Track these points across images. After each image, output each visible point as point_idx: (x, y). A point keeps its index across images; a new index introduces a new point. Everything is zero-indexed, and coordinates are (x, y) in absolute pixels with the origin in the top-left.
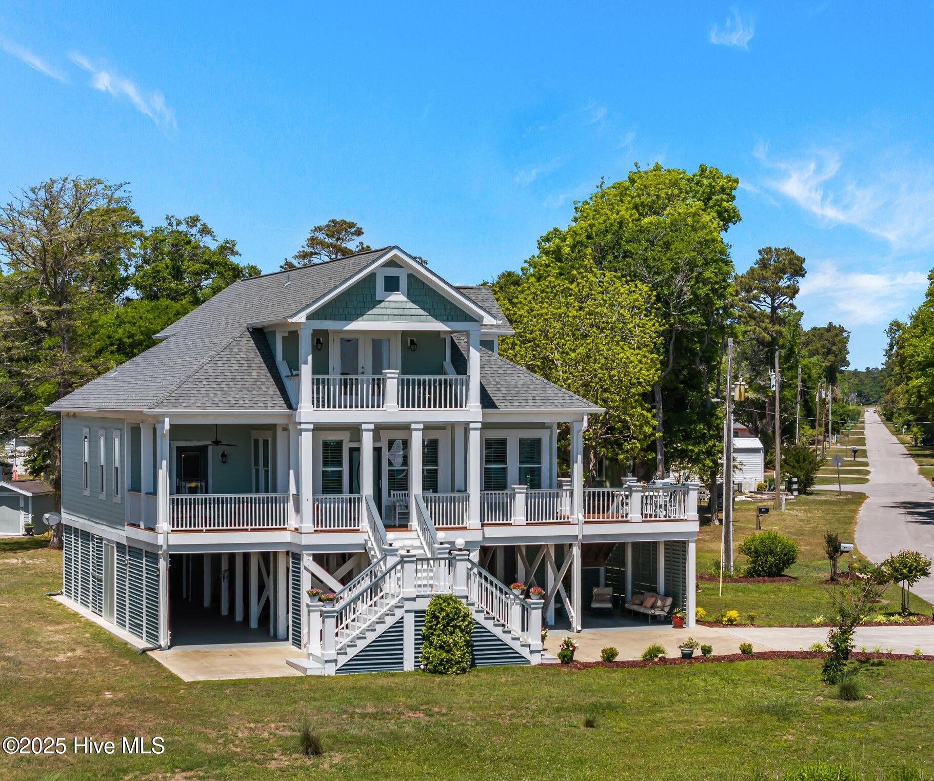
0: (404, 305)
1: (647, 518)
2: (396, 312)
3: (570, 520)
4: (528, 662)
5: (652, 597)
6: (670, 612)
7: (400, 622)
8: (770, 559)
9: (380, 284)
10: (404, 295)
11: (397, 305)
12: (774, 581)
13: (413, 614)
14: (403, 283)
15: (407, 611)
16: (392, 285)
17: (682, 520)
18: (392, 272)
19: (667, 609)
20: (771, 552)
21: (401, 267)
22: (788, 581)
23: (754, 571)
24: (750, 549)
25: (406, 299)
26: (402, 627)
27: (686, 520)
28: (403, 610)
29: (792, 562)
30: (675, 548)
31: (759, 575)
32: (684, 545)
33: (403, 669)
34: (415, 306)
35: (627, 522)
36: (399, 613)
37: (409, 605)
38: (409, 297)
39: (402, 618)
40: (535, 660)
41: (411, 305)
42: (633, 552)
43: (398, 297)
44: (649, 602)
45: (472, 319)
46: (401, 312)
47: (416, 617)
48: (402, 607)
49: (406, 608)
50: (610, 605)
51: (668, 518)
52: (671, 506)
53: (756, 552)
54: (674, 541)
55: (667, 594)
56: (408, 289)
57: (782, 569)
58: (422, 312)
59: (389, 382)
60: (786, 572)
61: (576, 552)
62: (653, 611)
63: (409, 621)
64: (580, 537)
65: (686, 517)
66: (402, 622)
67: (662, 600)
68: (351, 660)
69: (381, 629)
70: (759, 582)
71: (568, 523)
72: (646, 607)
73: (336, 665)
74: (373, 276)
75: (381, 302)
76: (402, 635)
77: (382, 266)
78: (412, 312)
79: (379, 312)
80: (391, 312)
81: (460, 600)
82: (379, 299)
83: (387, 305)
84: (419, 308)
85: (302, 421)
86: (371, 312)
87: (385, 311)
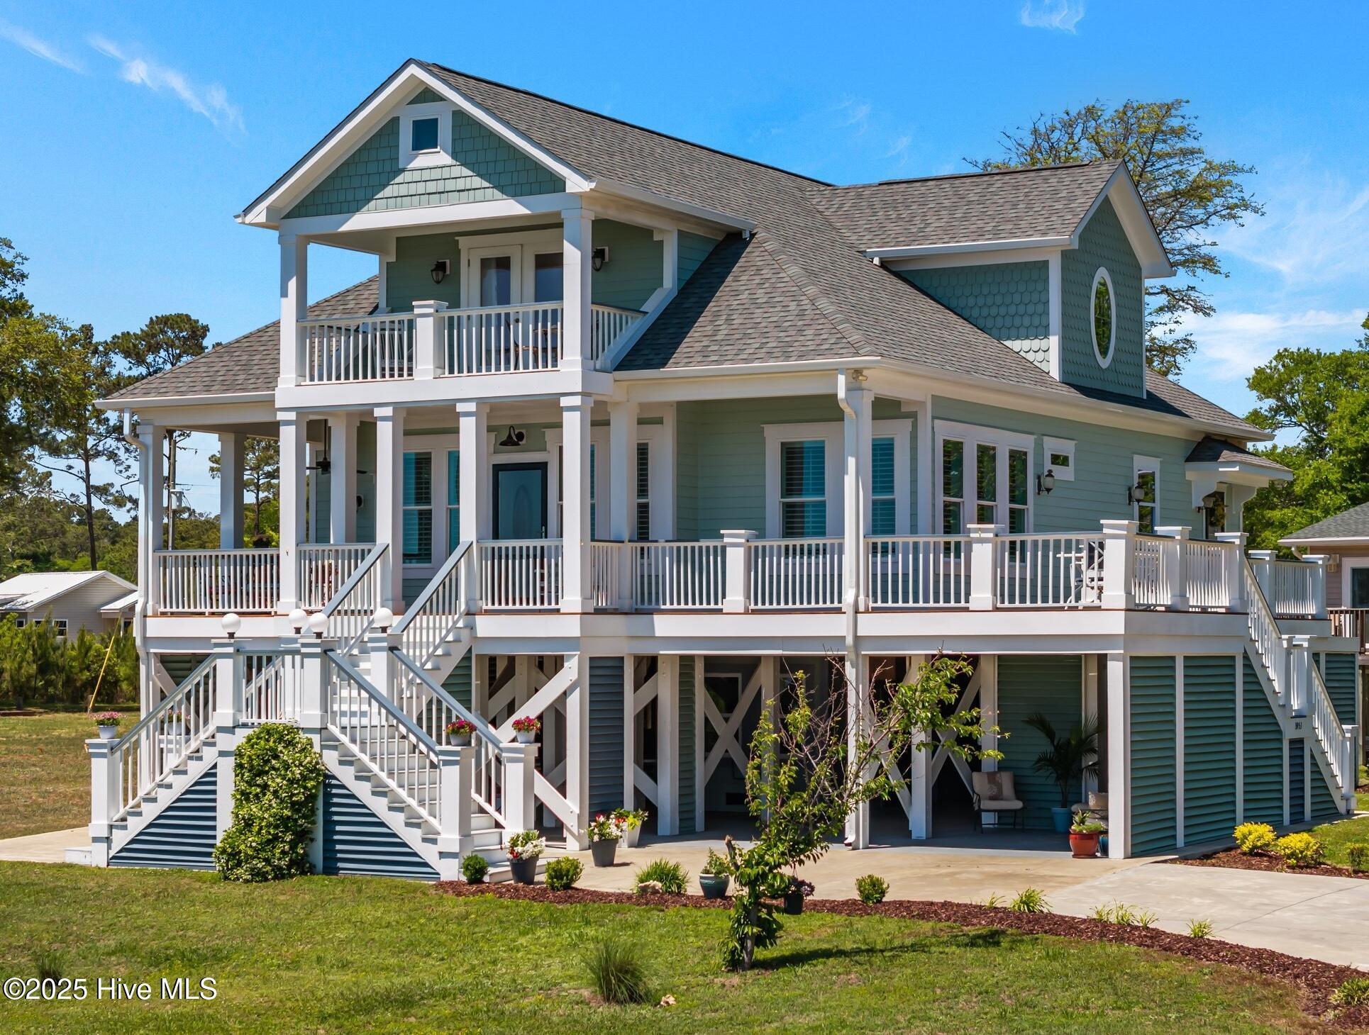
0: (446, 173)
2: (431, 187)
4: (436, 876)
7: (211, 773)
9: (406, 136)
10: (446, 151)
11: (436, 174)
13: (232, 761)
14: (445, 131)
15: (222, 755)
16: (425, 136)
18: (425, 111)
21: (442, 100)
25: (449, 160)
26: (215, 784)
28: (215, 752)
33: (214, 868)
34: (467, 172)
36: (209, 757)
37: (224, 742)
38: (454, 155)
39: (215, 766)
40: (449, 872)
41: (459, 171)
43: (437, 158)
46: (440, 186)
47: (236, 766)
48: (214, 744)
49: (221, 747)
56: (454, 140)
58: (478, 182)
59: (420, 323)
63: (227, 772)
66: (214, 775)
68: (133, 842)
69: (181, 785)
73: (109, 848)
74: (394, 122)
75: (403, 170)
76: (214, 800)
77: (410, 103)
78: (461, 184)
79: (403, 190)
80: (421, 188)
81: (309, 736)
82: (401, 167)
83: (417, 176)
84: (471, 173)
85: (277, 406)
86: (388, 191)
87: (413, 189)
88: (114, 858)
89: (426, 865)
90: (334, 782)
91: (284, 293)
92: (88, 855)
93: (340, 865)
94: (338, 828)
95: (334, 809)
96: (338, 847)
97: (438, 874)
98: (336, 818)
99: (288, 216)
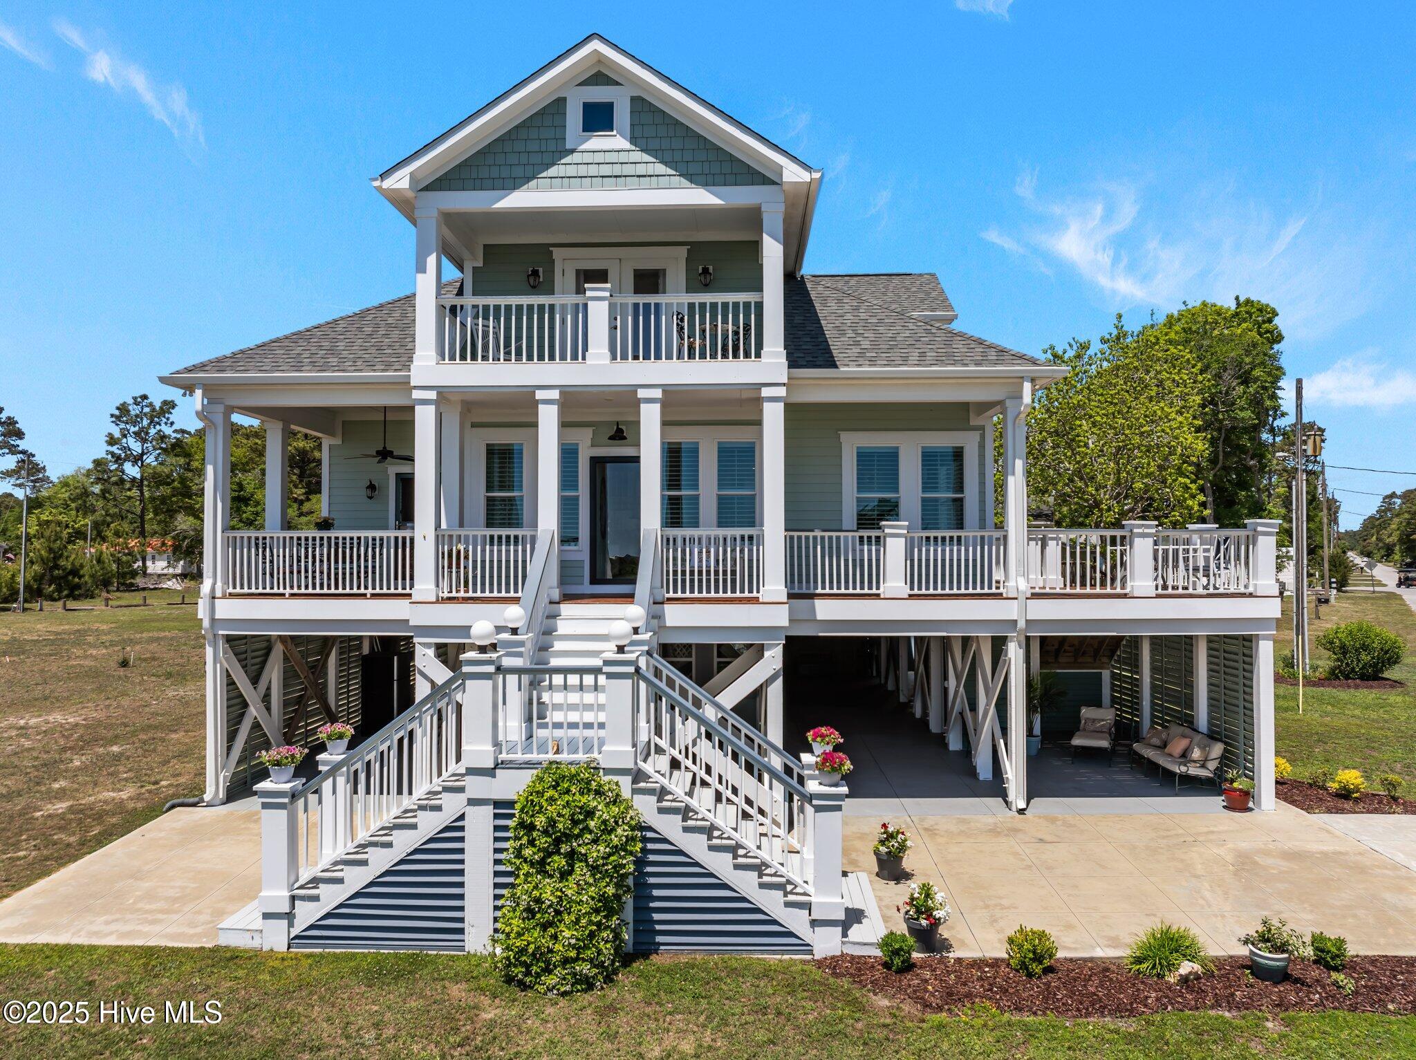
0: (623, 157)
1: (1165, 592)
2: (606, 170)
3: (1001, 590)
4: (807, 948)
5: (1184, 736)
6: (1219, 772)
7: (456, 827)
8: (1365, 657)
9: (574, 117)
10: (623, 135)
11: (611, 157)
12: (1371, 687)
13: (489, 810)
14: (622, 115)
15: (472, 802)
16: (598, 118)
17: (1243, 595)
18: (599, 94)
19: (1212, 765)
20: (1365, 647)
21: (617, 84)
22: (1392, 687)
23: (1340, 672)
24: (1331, 643)
25: (626, 145)
26: (462, 839)
27: (1251, 595)
28: (461, 798)
29: (1396, 662)
30: (1228, 648)
31: (1347, 677)
32: (1248, 643)
33: (462, 948)
34: (647, 158)
35: (1125, 596)
36: (452, 805)
37: (477, 787)
38: (633, 140)
39: (462, 817)
40: (826, 943)
41: (638, 156)
42: (1152, 650)
43: (614, 142)
44: (1178, 746)
45: (765, 180)
46: (617, 170)
47: (496, 816)
48: (461, 790)
49: (472, 793)
50: (1104, 743)
51: (1211, 591)
52: (1219, 568)
53: (1343, 647)
54: (1225, 636)
55: (1213, 736)
56: (632, 126)
57: (1382, 671)
58: (661, 169)
60: (1386, 675)
61: (1014, 653)
62: (1183, 769)
63: (480, 826)
64: (1021, 624)
65: (1251, 589)
66: (462, 829)
67: (1203, 748)
68: (328, 916)
69: (405, 842)
70: (1349, 687)
71: (998, 596)
72: (1170, 755)
73: (291, 925)
74: (560, 103)
75: (572, 151)
76: (462, 862)
77: (579, 85)
78: (641, 170)
79: (571, 171)
80: (593, 170)
81: (615, 778)
82: (568, 146)
83: (588, 158)
84: (654, 160)
85: (412, 384)
86: (553, 171)
87: (583, 170)
88: (297, 937)
89: (790, 934)
90: (650, 835)
91: (421, 268)
92: (257, 936)
93: (659, 939)
94: (656, 893)
95: (649, 869)
96: (656, 916)
97: (808, 945)
98: (652, 880)
99: (427, 188)
